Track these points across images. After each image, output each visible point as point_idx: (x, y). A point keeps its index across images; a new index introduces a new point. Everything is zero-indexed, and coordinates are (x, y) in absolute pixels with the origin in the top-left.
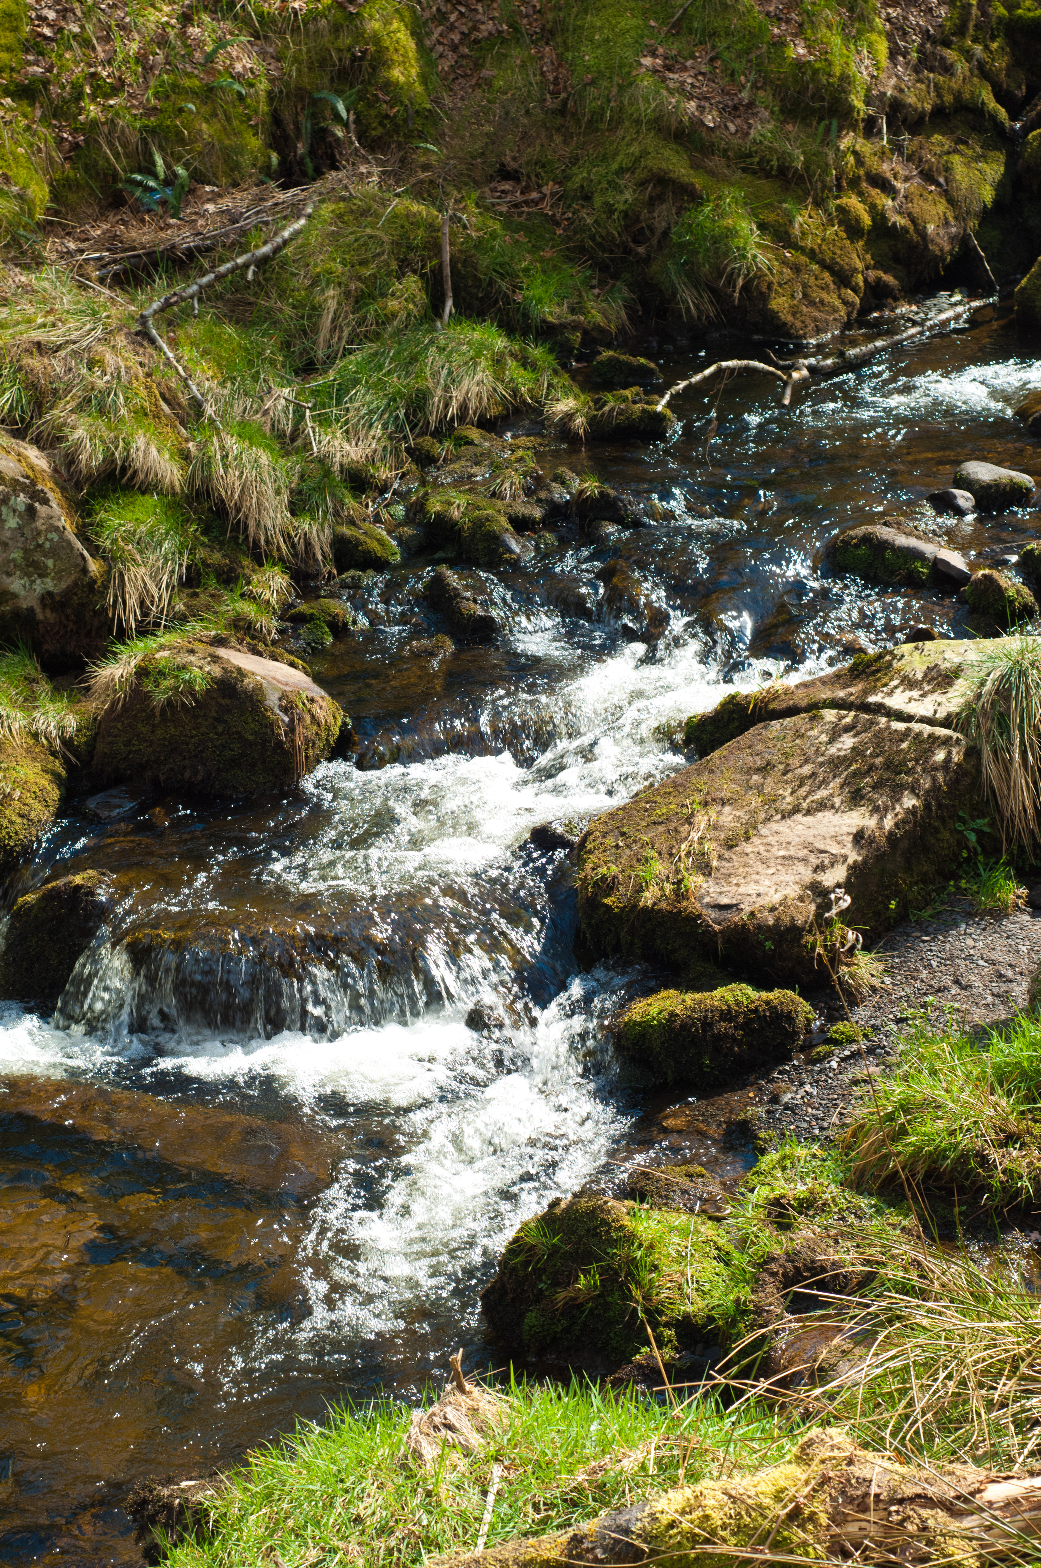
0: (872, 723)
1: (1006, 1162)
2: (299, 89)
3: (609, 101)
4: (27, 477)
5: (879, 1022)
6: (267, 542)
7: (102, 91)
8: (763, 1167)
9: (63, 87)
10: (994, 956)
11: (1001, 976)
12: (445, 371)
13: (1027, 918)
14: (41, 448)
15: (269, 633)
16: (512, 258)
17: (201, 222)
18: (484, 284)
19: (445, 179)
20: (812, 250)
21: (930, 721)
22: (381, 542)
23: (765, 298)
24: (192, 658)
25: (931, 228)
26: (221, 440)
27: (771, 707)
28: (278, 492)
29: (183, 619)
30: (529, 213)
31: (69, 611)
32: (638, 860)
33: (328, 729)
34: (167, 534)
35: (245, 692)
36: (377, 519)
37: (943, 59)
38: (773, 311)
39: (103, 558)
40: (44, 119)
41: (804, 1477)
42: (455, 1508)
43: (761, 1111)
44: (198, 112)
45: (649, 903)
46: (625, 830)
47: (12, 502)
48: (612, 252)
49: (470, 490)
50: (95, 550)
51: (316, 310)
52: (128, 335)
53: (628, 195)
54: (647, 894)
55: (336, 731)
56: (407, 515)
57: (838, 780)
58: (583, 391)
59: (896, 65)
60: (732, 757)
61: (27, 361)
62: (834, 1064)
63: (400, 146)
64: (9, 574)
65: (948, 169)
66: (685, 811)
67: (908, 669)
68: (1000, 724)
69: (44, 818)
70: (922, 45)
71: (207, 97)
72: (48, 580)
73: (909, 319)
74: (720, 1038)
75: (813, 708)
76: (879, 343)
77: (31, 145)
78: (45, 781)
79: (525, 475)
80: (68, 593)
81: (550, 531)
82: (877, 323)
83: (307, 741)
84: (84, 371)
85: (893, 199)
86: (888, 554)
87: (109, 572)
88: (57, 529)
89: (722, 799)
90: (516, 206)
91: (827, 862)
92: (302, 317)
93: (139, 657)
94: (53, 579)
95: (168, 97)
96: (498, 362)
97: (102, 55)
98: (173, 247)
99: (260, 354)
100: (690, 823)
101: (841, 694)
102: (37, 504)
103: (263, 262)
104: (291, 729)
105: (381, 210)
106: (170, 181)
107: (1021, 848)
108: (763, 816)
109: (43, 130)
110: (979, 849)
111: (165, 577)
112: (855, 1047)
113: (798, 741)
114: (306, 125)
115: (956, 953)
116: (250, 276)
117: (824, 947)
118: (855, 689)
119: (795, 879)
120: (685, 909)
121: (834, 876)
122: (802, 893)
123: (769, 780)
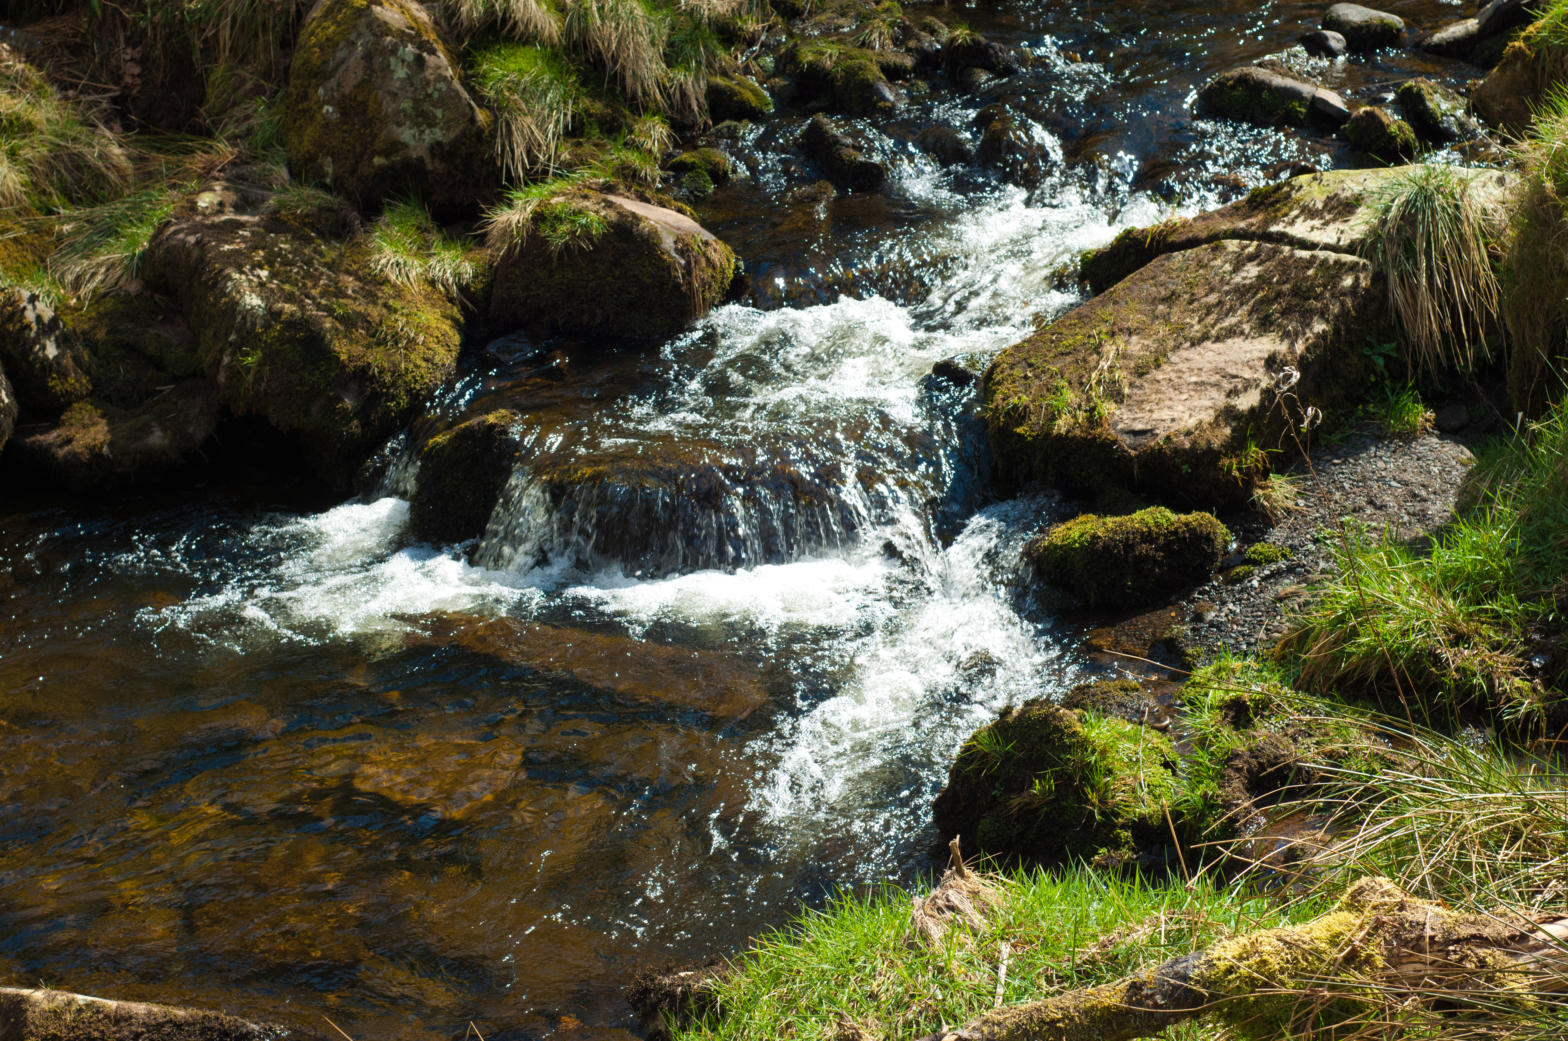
0: (1276, 251)
1: (1459, 661)
4: (412, 28)
5: (1296, 542)
6: (644, 93)
8: (1198, 679)
10: (1407, 477)
11: (1415, 496)
13: (1435, 440)
15: (654, 181)
21: (1335, 249)
22: (754, 92)
24: (587, 203)
27: (1170, 239)
28: (653, 43)
29: (570, 166)
31: (458, 161)
32: (1048, 390)
33: (723, 271)
34: (551, 83)
35: (641, 235)
36: (747, 70)
39: (488, 107)
41: (1358, 922)
42: (968, 982)
43: (1186, 629)
45: (1063, 431)
46: (1033, 361)
47: (400, 52)
49: (841, 41)
50: (481, 100)
54: (1060, 422)
55: (730, 274)
56: (776, 67)
57: (1245, 308)
60: (1136, 289)
62: (1255, 583)
64: (399, 124)
66: (1092, 341)
67: (1307, 199)
68: (1406, 249)
69: (447, 363)
72: (437, 130)
74: (1141, 559)
75: (1214, 239)
78: (446, 326)
79: (892, 25)
80: (456, 143)
81: (922, 80)
83: (704, 283)
86: (1265, 94)
87: (495, 122)
88: (445, 79)
89: (1128, 329)
91: (1240, 386)
93: (535, 203)
94: (442, 129)
100: (1098, 353)
101: (1242, 225)
102: (425, 54)
104: (688, 271)
107: (1426, 374)
108: (1171, 344)
110: (1386, 374)
111: (551, 126)
112: (1274, 567)
113: (1201, 271)
115: (1368, 475)
117: (1239, 470)
118: (1256, 220)
119: (1209, 403)
120: (1100, 435)
121: (1248, 401)
122: (1217, 417)
123: (1175, 309)
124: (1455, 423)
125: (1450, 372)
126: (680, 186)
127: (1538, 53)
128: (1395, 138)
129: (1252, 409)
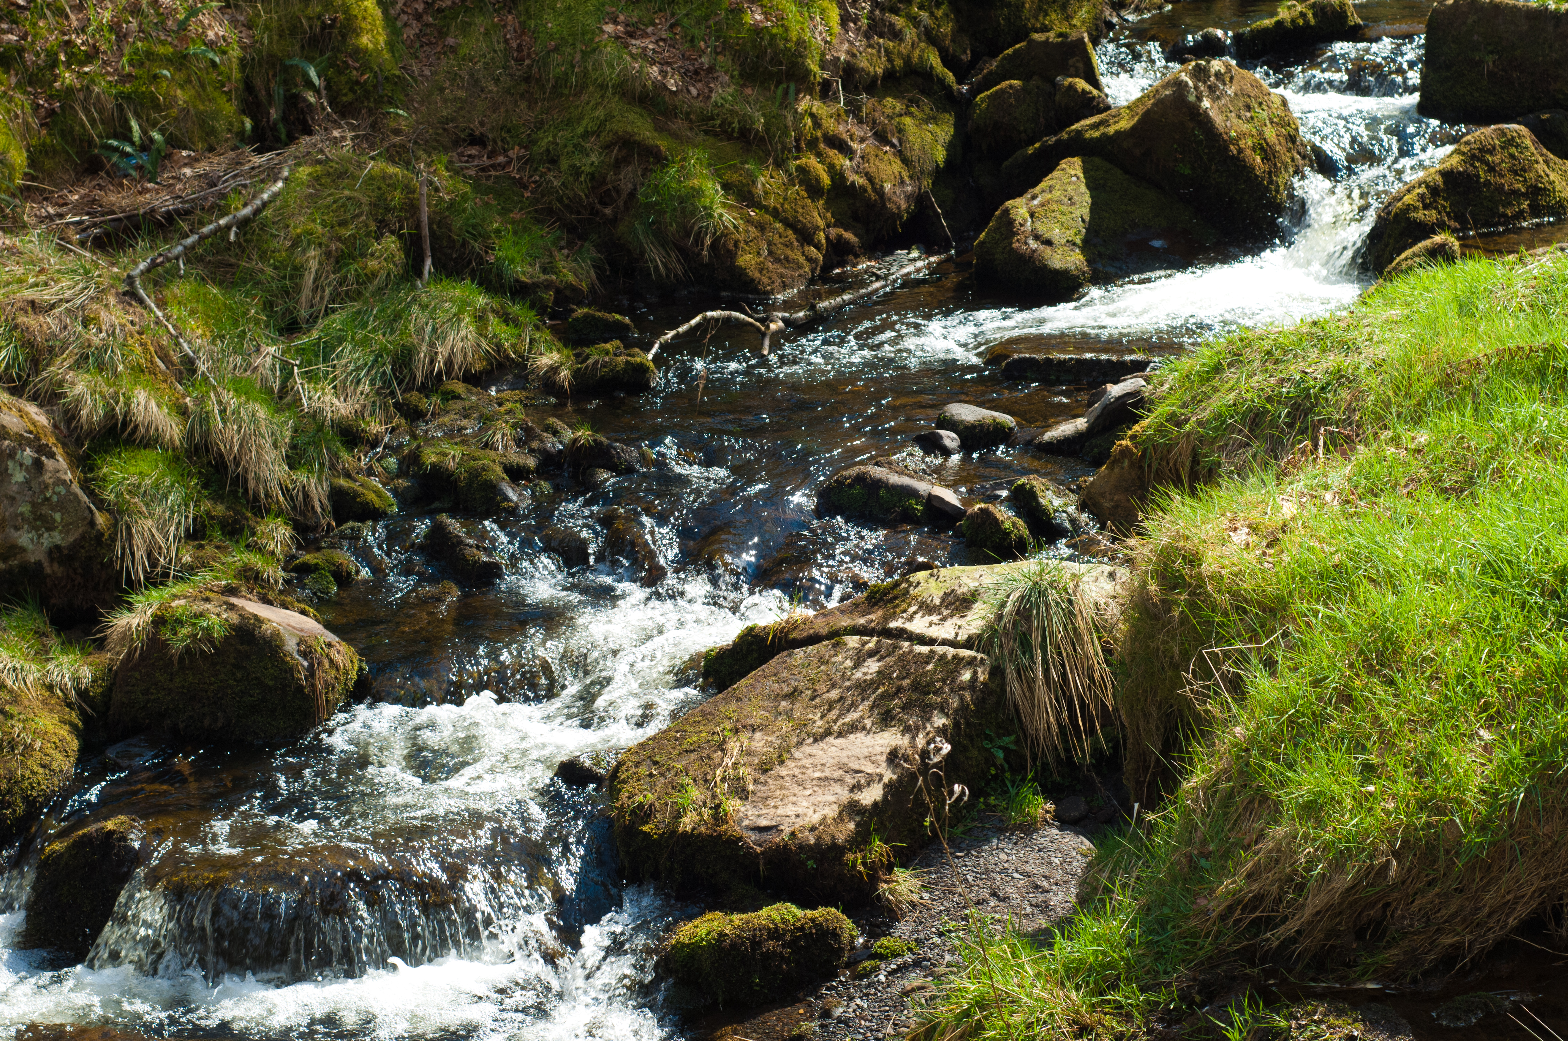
0: (895, 647)
2: (271, 56)
3: (573, 67)
4: (31, 432)
5: (922, 936)
6: (267, 495)
7: (75, 59)
9: (38, 55)
10: (1028, 868)
11: (1037, 887)
12: (429, 328)
13: (1055, 831)
14: (40, 406)
15: (276, 582)
16: (484, 220)
17: (179, 186)
18: (458, 245)
19: (416, 143)
20: (775, 208)
21: (953, 644)
22: (377, 493)
23: (732, 255)
24: (208, 606)
25: (888, 186)
26: (218, 395)
27: (792, 636)
28: (275, 445)
29: (191, 569)
30: (496, 177)
31: (77, 564)
32: (674, 788)
33: (346, 673)
34: (172, 486)
35: (263, 637)
36: (370, 472)
37: (892, 25)
38: (740, 268)
39: (108, 511)
40: (19, 85)
43: (814, 1025)
44: (173, 79)
45: (689, 828)
46: (657, 759)
47: (18, 456)
48: (579, 213)
49: (464, 442)
50: (101, 504)
51: (298, 271)
52: (117, 294)
53: (594, 158)
54: (685, 820)
55: (354, 675)
56: (400, 468)
57: (866, 703)
58: (566, 346)
59: (847, 31)
60: (759, 685)
61: (22, 319)
62: (882, 978)
63: (370, 112)
64: (17, 528)
65: (900, 131)
66: (716, 738)
67: (925, 595)
68: (1022, 643)
70: (872, 12)
71: (181, 64)
72: (55, 534)
73: (874, 274)
74: (769, 956)
75: (835, 635)
76: (846, 297)
77: (8, 111)
78: (64, 732)
79: (514, 426)
80: (75, 546)
81: (546, 480)
82: (841, 278)
83: (327, 685)
84: (80, 328)
85: (851, 159)
86: (882, 492)
87: (115, 525)
88: (64, 482)
89: (752, 726)
90: (483, 170)
91: (863, 781)
92: (284, 278)
93: (155, 606)
94: (61, 532)
95: (142, 64)
96: (480, 318)
97: (75, 24)
98: (153, 210)
99: (245, 313)
100: (723, 750)
101: (862, 621)
102: (43, 458)
103: (244, 224)
104: (311, 672)
105: (357, 173)
106: (146, 146)
107: (1045, 765)
108: (795, 740)
109: (19, 96)
110: (1006, 766)
111: (172, 529)
112: (900, 961)
113: (823, 668)
114: (278, 91)
115: (991, 867)
116: (232, 237)
117: (864, 864)
118: (876, 616)
119: (833, 799)
120: (725, 832)
121: (871, 795)
122: (841, 812)
123: (798, 705)
124: (1075, 814)
125: (1068, 764)
126: (303, 588)
127: (1144, 451)
128: (1009, 534)
129: (875, 804)
